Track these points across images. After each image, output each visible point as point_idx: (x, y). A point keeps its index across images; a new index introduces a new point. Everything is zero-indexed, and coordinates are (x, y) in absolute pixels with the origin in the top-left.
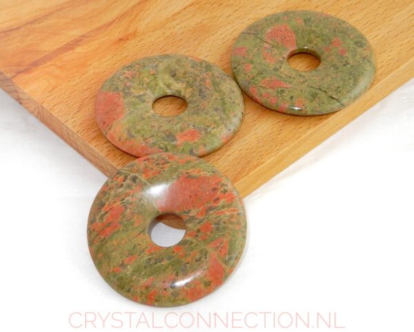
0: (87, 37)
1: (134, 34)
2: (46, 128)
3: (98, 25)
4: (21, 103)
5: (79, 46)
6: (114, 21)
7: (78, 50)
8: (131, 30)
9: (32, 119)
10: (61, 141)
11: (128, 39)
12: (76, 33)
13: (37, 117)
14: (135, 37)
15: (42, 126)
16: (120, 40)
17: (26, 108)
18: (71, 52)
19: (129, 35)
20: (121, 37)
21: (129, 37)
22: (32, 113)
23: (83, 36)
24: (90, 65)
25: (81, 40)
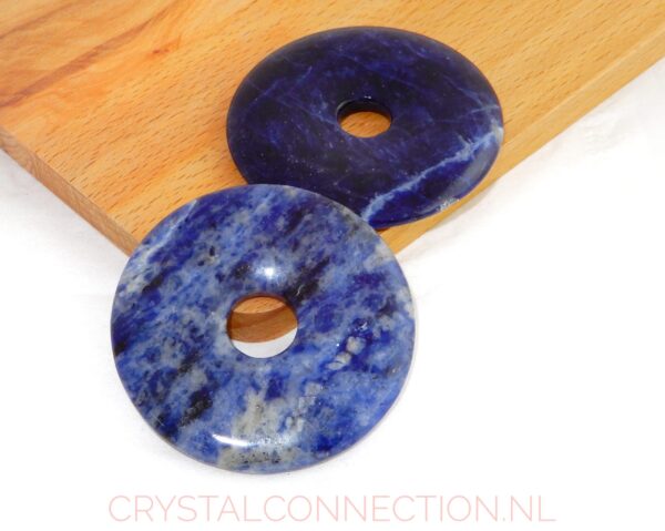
0: (106, 48)
1: (177, 44)
2: (45, 189)
3: (121, 30)
4: (6, 151)
5: (94, 62)
6: (147, 23)
7: (93, 68)
8: (173, 37)
9: (25, 177)
10: (68, 209)
11: (167, 51)
12: (90, 42)
13: (31, 172)
14: (178, 48)
15: (39, 185)
16: (156, 52)
17: (15, 159)
18: (81, 72)
19: (170, 44)
20: (157, 48)
21: (170, 48)
22: (23, 166)
23: (100, 47)
24: (110, 91)
25: (95, 54)
